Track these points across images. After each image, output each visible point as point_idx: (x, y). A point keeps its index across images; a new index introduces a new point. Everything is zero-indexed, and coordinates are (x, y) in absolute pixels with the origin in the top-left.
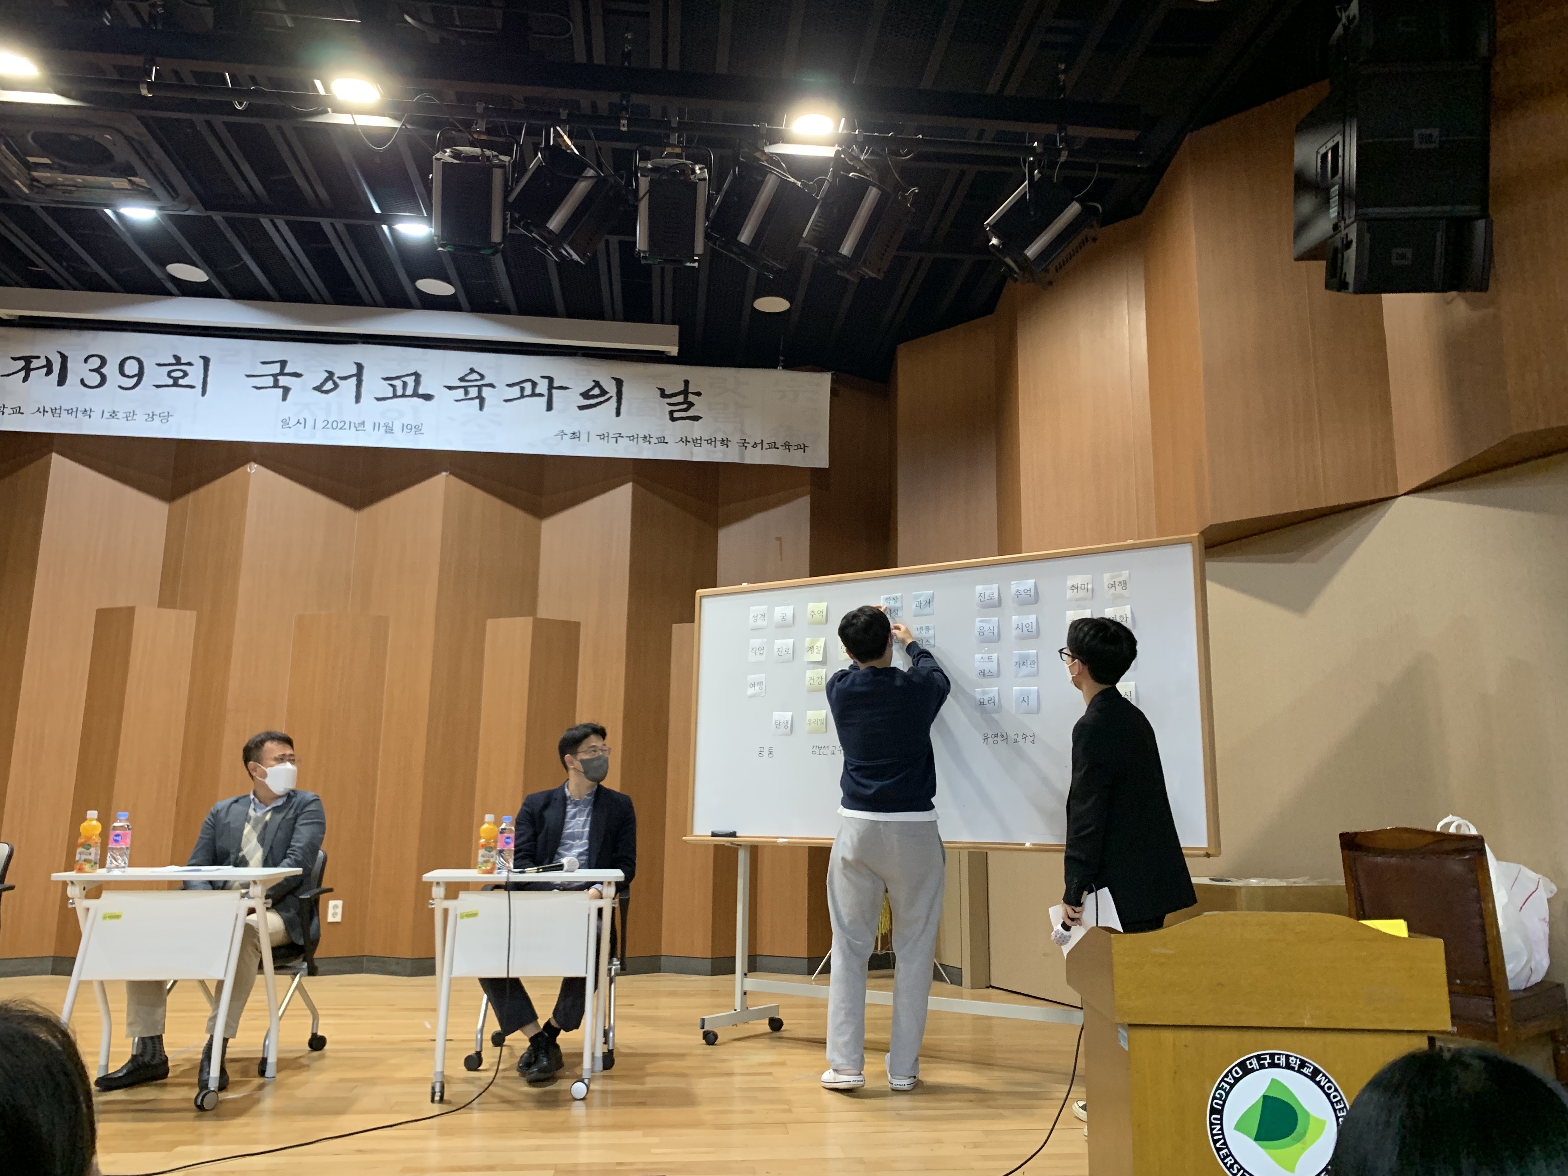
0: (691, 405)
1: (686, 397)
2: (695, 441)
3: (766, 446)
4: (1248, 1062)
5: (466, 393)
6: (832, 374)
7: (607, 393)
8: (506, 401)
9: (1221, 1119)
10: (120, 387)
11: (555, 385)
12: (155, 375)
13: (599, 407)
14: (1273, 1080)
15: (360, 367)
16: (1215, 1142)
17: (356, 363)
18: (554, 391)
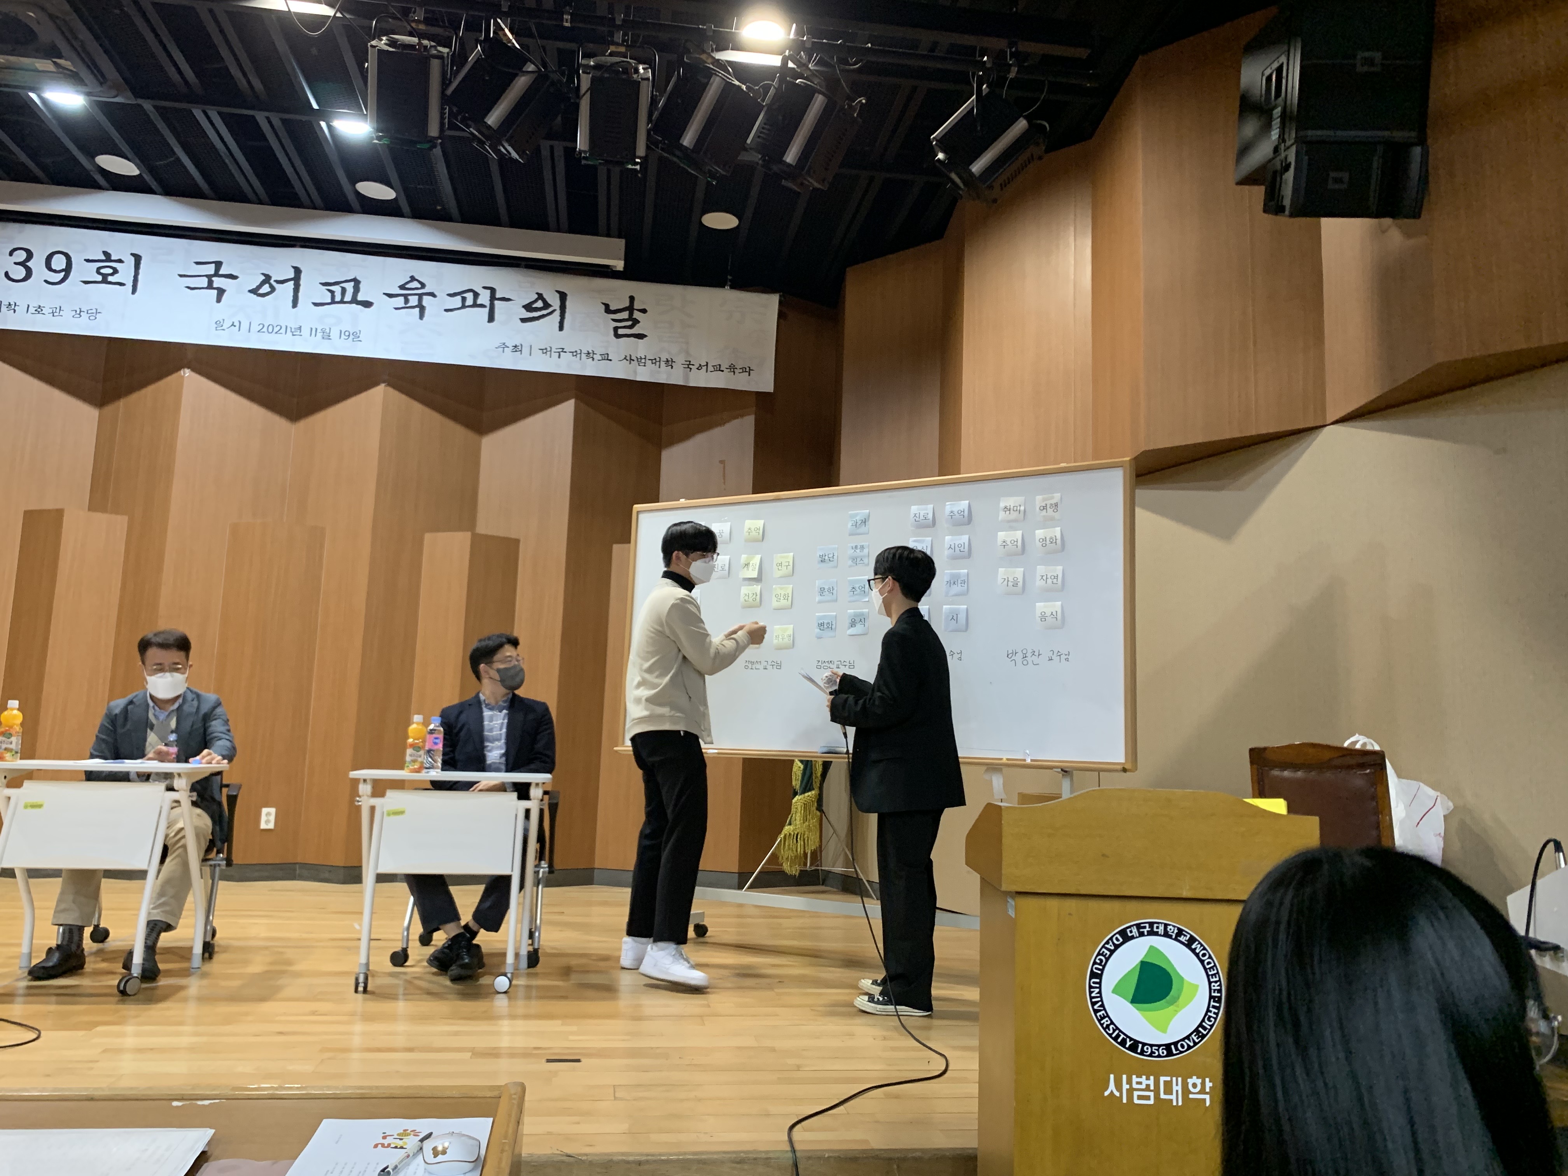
0: (636, 322)
1: (631, 314)
2: (639, 360)
3: (710, 368)
4: (1128, 930)
5: (407, 301)
6: (780, 296)
7: (550, 306)
8: (446, 310)
9: (1100, 983)
10: (46, 281)
11: (498, 296)
12: (82, 271)
13: (542, 320)
14: (1151, 947)
15: (298, 271)
16: (1093, 1004)
17: (294, 267)
18: (496, 302)
